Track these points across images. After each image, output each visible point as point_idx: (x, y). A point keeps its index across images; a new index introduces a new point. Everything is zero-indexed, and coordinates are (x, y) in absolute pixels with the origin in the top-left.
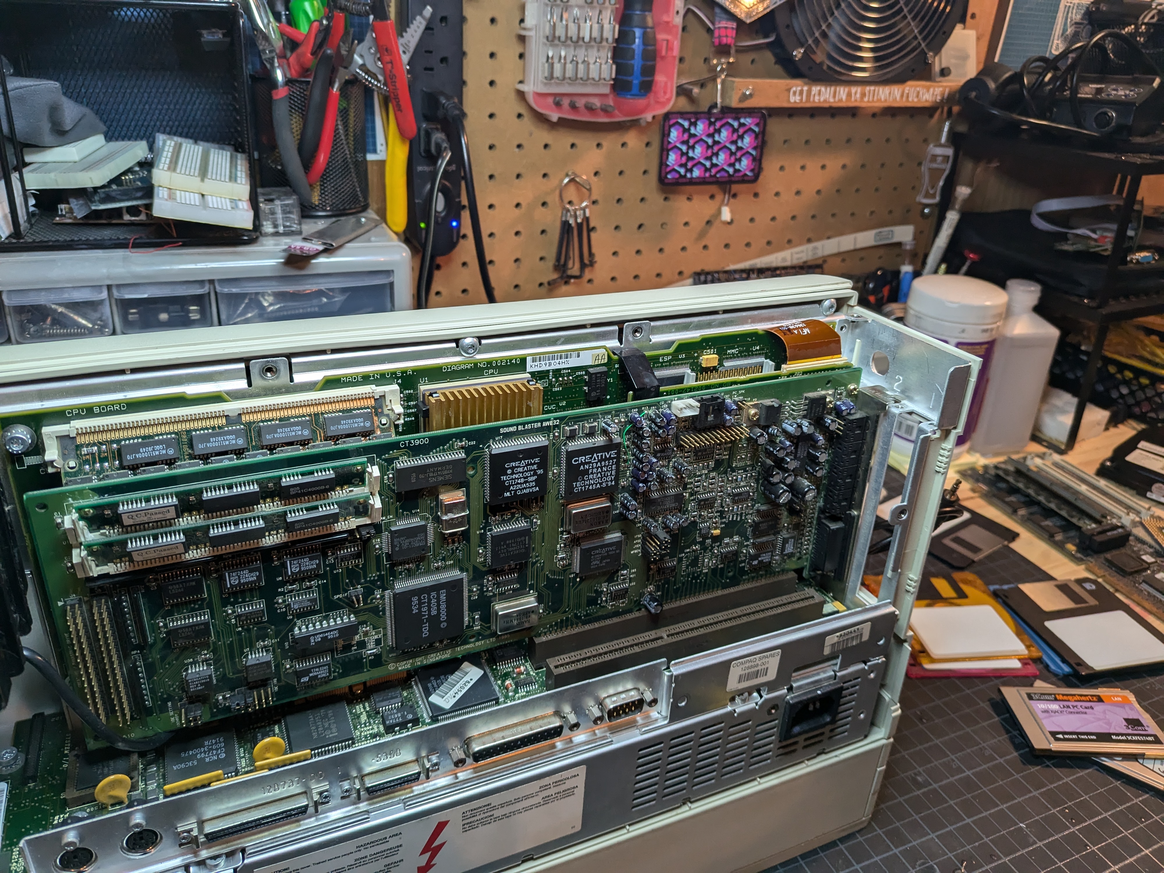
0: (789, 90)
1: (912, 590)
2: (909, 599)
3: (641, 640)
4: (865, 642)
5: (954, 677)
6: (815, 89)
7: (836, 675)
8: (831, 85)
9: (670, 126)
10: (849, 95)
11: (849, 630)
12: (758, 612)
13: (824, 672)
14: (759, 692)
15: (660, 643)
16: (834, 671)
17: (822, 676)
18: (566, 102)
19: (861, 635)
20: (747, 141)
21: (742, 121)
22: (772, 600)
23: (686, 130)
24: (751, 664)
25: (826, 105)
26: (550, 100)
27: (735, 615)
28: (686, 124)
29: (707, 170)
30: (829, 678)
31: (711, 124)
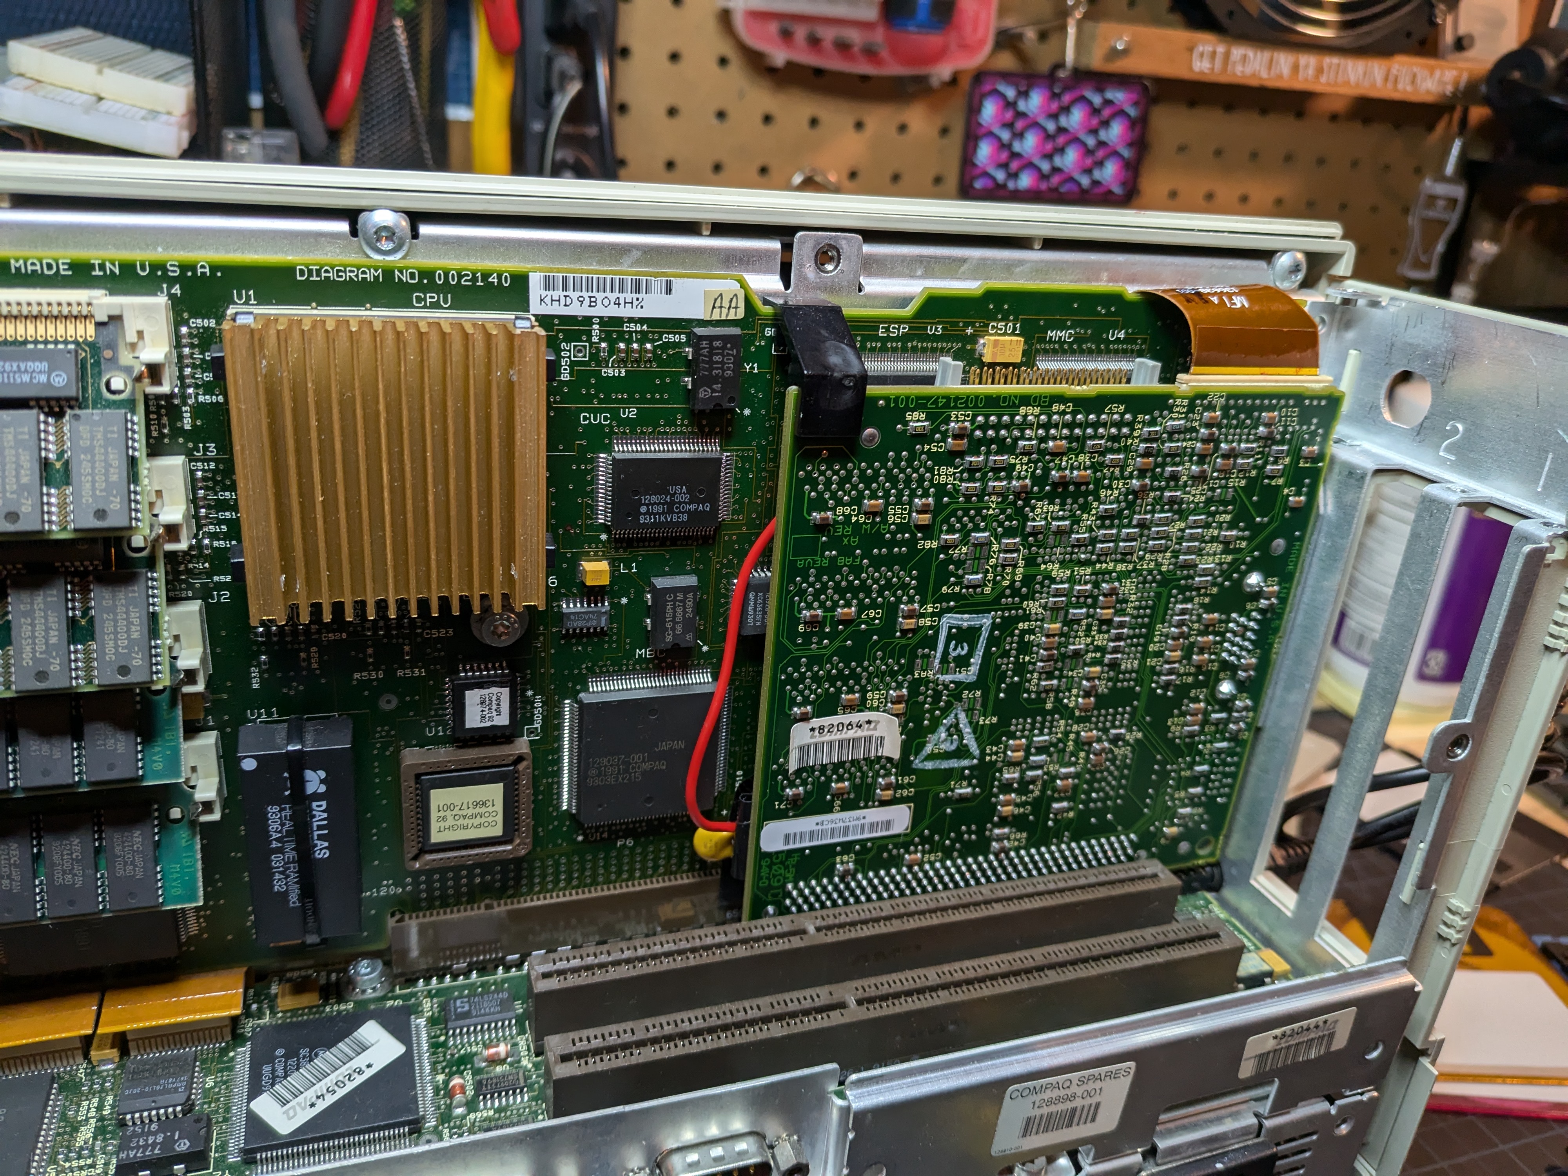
0: (1191, 49)
1: (1454, 936)
2: (1444, 956)
3: (793, 1007)
4: (1339, 1052)
5: (1474, 1113)
6: (1238, 52)
7: (1261, 1126)
8: (1262, 48)
9: (983, 96)
10: (1296, 68)
11: (1304, 1023)
12: (1085, 960)
13: (1235, 1116)
14: (1073, 1155)
15: (836, 1018)
16: (1257, 1115)
17: (1229, 1125)
18: (801, 33)
19: (1331, 1036)
20: (1115, 132)
21: (1110, 95)
22: (1121, 936)
23: (1010, 105)
24: (1055, 1093)
25: (1254, 83)
26: (773, 28)
27: (1029, 963)
28: (1010, 93)
29: (1043, 177)
30: (1244, 1132)
31: (1055, 96)
